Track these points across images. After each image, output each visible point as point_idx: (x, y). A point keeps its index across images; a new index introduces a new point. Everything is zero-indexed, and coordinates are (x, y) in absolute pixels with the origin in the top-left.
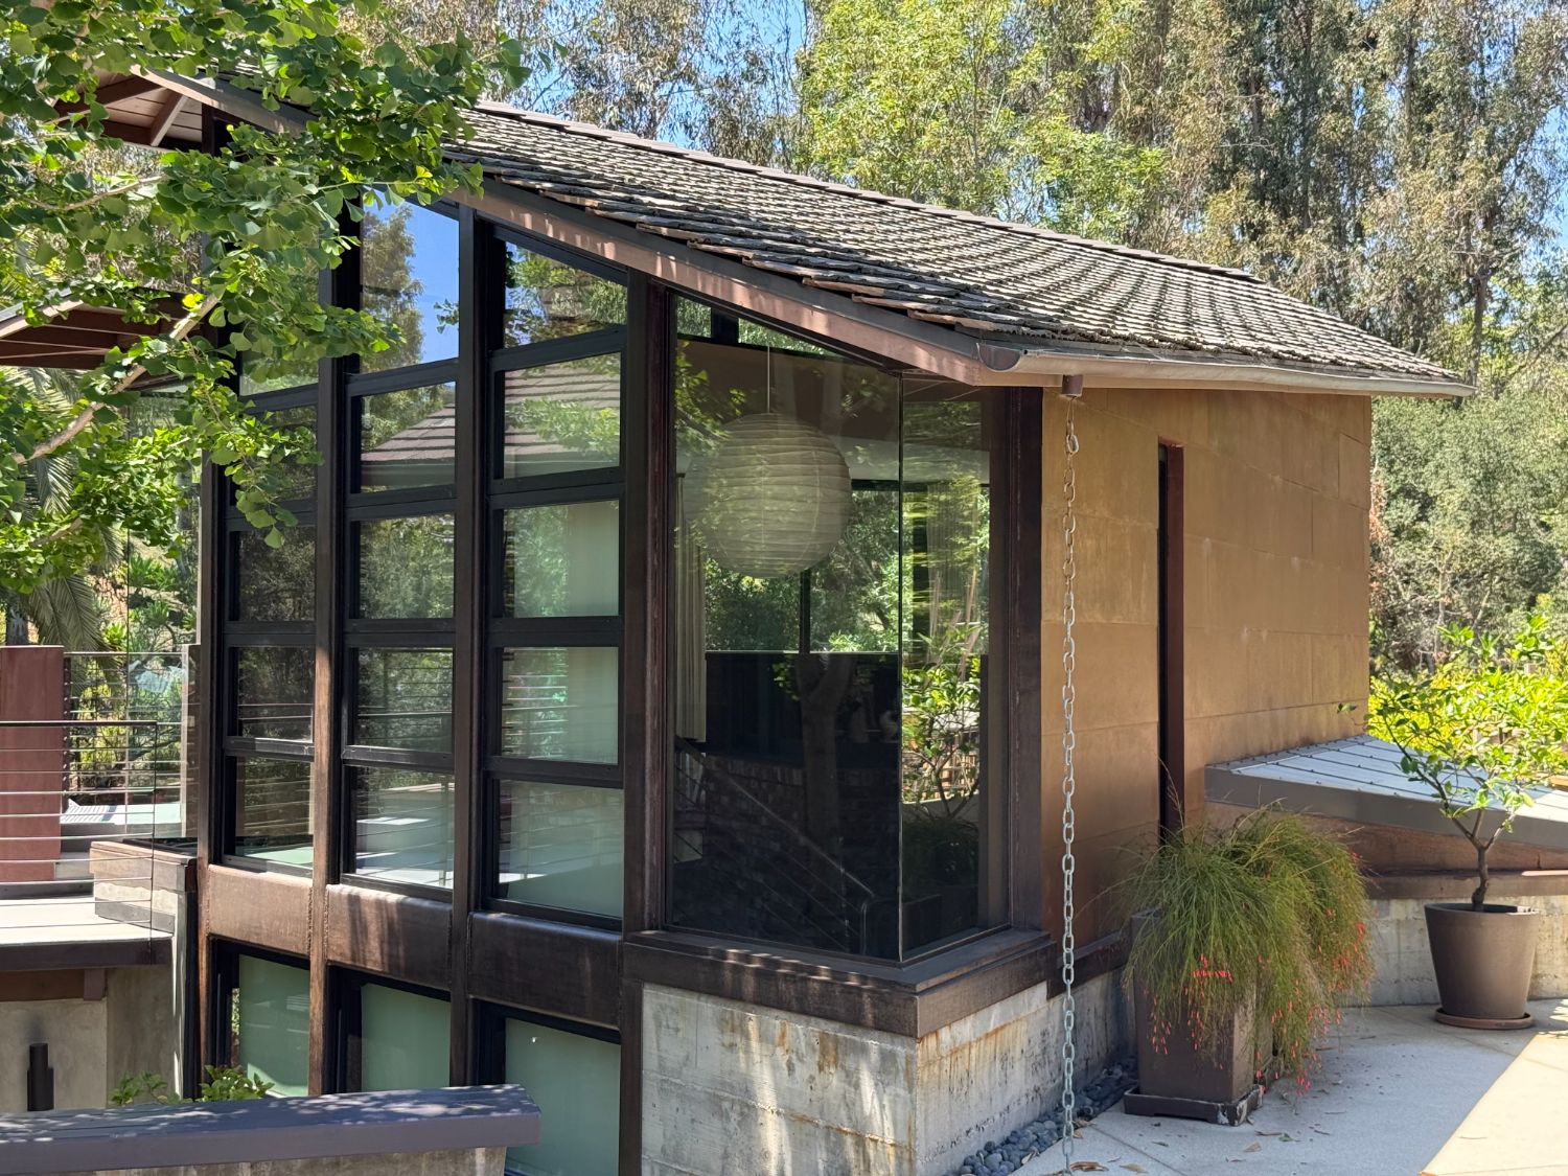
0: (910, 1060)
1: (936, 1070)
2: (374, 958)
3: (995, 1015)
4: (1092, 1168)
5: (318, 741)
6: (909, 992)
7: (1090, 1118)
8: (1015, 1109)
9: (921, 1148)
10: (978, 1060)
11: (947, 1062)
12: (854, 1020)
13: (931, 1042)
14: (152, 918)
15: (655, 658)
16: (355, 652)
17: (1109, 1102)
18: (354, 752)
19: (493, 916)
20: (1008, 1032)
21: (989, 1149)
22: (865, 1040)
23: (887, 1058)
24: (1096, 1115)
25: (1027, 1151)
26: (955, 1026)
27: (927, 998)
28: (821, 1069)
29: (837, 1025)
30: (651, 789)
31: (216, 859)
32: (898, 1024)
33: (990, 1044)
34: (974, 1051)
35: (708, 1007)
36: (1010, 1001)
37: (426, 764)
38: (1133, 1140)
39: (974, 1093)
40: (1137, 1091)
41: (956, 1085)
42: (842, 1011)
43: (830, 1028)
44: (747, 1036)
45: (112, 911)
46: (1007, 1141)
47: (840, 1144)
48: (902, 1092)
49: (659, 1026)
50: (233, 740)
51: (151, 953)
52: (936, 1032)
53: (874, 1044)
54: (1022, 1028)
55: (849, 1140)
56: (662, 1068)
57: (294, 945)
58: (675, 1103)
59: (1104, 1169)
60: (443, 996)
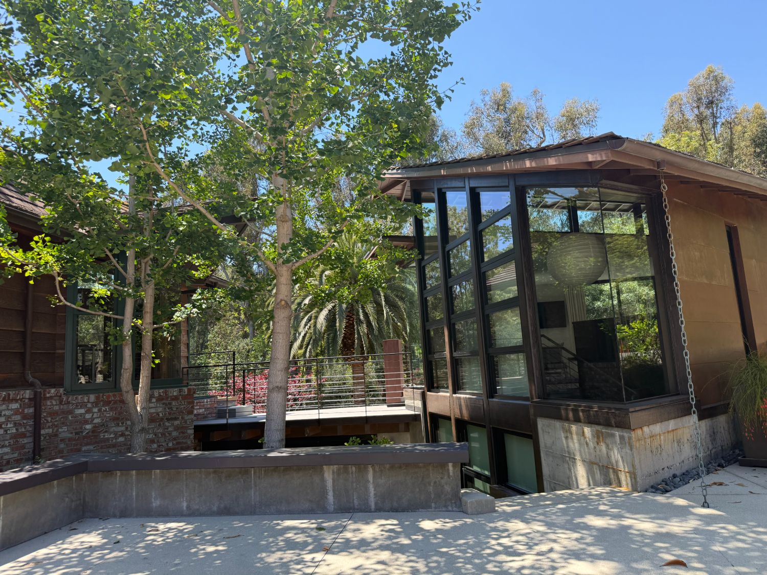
0: (630, 438)
1: (643, 443)
2: (466, 416)
3: (672, 424)
4: (721, 484)
5: (447, 353)
6: (627, 412)
7: (723, 467)
8: (686, 462)
9: (639, 474)
10: (665, 441)
11: (648, 441)
12: (608, 424)
13: (639, 432)
14: (414, 408)
15: (530, 307)
16: (454, 324)
17: (732, 462)
18: (455, 354)
19: (494, 400)
20: (680, 432)
21: (675, 476)
22: (612, 432)
23: (622, 438)
24: (726, 466)
25: (692, 478)
26: (651, 427)
27: (634, 414)
28: (598, 444)
29: (601, 427)
30: (534, 351)
31: (429, 391)
32: (624, 425)
33: (671, 436)
34: (662, 437)
35: (558, 424)
36: (679, 420)
37: (474, 353)
38: (743, 475)
39: (664, 453)
40: (744, 457)
41: (654, 450)
42: (601, 421)
43: (599, 428)
44: (571, 433)
45: (409, 407)
46: (684, 474)
47: (608, 473)
48: (628, 451)
49: (543, 431)
50: (430, 356)
51: (415, 418)
52: (641, 428)
53: (617, 433)
54: (687, 431)
55: (611, 471)
56: (546, 447)
57: (448, 414)
58: (551, 459)
59: (726, 485)
60: (484, 426)
